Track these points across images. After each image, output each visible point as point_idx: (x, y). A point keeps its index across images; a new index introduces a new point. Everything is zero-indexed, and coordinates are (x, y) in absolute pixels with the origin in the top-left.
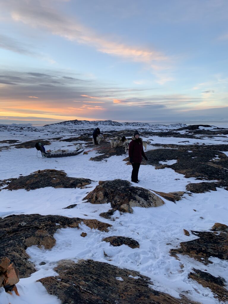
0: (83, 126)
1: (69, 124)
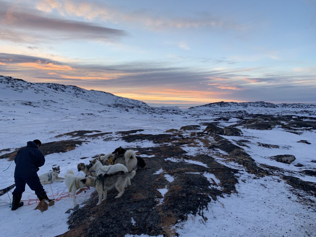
0: (230, 108)
1: (215, 106)
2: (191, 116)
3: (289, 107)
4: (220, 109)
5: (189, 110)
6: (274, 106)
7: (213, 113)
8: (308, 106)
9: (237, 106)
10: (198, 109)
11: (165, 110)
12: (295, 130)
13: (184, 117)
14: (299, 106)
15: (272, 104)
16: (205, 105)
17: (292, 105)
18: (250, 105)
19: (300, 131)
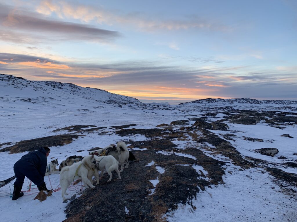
0: (217, 104)
1: (203, 103)
2: (180, 112)
3: (272, 103)
4: (208, 105)
5: (179, 106)
6: (258, 102)
7: (201, 109)
8: (290, 103)
9: (224, 102)
10: (187, 105)
11: (156, 106)
12: (278, 124)
13: (174, 113)
14: (282, 102)
15: (256, 100)
16: (194, 101)
17: (275, 101)
18: (236, 102)
19: (283, 126)
